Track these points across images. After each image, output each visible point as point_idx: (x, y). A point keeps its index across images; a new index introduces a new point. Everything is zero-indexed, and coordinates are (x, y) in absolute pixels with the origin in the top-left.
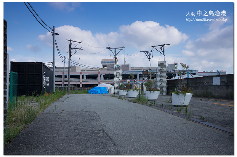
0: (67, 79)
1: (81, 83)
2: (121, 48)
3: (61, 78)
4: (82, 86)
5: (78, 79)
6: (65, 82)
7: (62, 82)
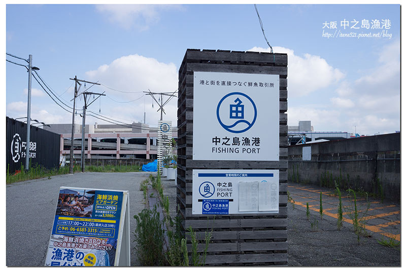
0: (124, 146)
1: (148, 152)
2: (172, 94)
3: (114, 143)
4: (149, 158)
5: (144, 146)
6: (121, 150)
7: (116, 149)
